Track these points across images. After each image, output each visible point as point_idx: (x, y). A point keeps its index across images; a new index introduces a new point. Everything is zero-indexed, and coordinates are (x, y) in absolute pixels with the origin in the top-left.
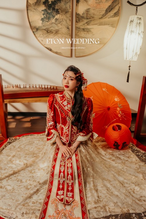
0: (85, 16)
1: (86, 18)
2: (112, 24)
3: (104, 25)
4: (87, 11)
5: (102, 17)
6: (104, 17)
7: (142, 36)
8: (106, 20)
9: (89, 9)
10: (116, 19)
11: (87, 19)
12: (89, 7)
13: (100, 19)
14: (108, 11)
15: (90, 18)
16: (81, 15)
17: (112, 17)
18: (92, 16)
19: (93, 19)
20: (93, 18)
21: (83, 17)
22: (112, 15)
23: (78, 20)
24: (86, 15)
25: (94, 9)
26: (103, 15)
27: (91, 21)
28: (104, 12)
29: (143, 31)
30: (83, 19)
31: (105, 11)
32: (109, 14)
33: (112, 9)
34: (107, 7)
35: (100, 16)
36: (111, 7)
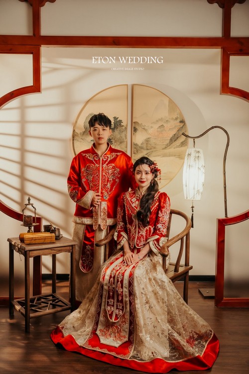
0: (145, 146)
1: (146, 148)
2: (179, 156)
3: (169, 156)
4: (147, 141)
5: (166, 148)
6: (169, 147)
8: (171, 150)
9: (149, 138)
10: (183, 148)
11: (147, 149)
12: (149, 136)
13: (163, 149)
14: (173, 140)
15: (151, 149)
16: (140, 145)
17: (178, 147)
18: (154, 146)
19: (155, 150)
20: (155, 148)
21: (142, 148)
22: (178, 144)
23: (136, 152)
24: (145, 145)
25: (155, 139)
26: (167, 144)
27: (153, 151)
28: (168, 142)
29: (204, 165)
30: (142, 150)
32: (174, 143)
33: (177, 138)
34: (171, 136)
35: (164, 147)
36: (176, 136)
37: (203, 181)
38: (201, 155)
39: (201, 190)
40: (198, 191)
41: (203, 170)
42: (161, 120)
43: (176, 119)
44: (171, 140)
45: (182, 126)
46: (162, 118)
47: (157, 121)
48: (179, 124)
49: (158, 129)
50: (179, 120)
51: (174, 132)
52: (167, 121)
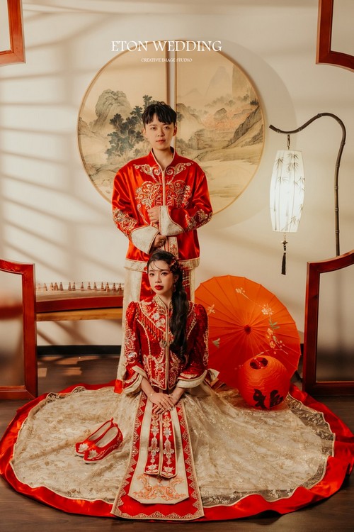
0: (194, 143)
1: (196, 147)
2: (249, 158)
3: (234, 160)
4: (199, 134)
5: (228, 146)
6: (233, 145)
7: (303, 187)
8: (236, 150)
9: (201, 131)
10: (257, 147)
11: (199, 149)
12: (201, 127)
13: (224, 148)
14: (240, 133)
15: (205, 148)
16: (187, 142)
17: (247, 144)
18: (210, 143)
19: (210, 149)
20: (210, 146)
21: (190, 146)
22: (248, 140)
24: (196, 141)
25: (212, 131)
26: (231, 140)
27: (207, 152)
28: (232, 136)
29: (303, 177)
30: (191, 150)
31: (233, 134)
32: (241, 139)
33: (247, 130)
34: (237, 126)
35: (225, 144)
36: (245, 127)
37: (302, 202)
38: (299, 161)
39: (298, 217)
40: (293, 219)
42: (221, 100)
43: (245, 98)
44: (237, 133)
45: (254, 110)
46: (222, 97)
47: (215, 102)
48: (250, 107)
49: (215, 115)
50: (249, 101)
51: (242, 120)
52: (231, 102)
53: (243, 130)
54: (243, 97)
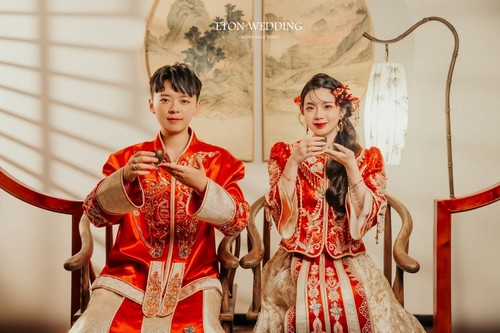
0: (287, 61)
1: (290, 66)
2: (356, 79)
4: (293, 51)
5: (329, 64)
6: (335, 64)
8: (339, 69)
9: (296, 46)
10: (363, 65)
11: (293, 68)
12: (295, 43)
13: (324, 67)
14: (344, 49)
15: (300, 67)
16: (278, 60)
17: (354, 61)
18: (306, 61)
19: (307, 68)
20: (307, 65)
21: (282, 65)
22: (354, 57)
23: (270, 73)
24: (289, 59)
25: (310, 47)
26: (332, 58)
27: (302, 72)
28: (333, 52)
30: (283, 70)
31: (335, 51)
32: (345, 55)
33: (352, 45)
34: (340, 41)
35: (326, 62)
36: (350, 41)
37: (405, 127)
38: (401, 75)
39: (401, 145)
40: (395, 147)
41: (404, 105)
42: (320, 8)
43: (350, 6)
44: (340, 48)
45: (361, 20)
46: (321, 6)
47: (312, 11)
48: (356, 16)
49: (313, 27)
50: (355, 9)
51: (346, 32)
52: (332, 11)
53: (347, 45)
54: (347, 5)
